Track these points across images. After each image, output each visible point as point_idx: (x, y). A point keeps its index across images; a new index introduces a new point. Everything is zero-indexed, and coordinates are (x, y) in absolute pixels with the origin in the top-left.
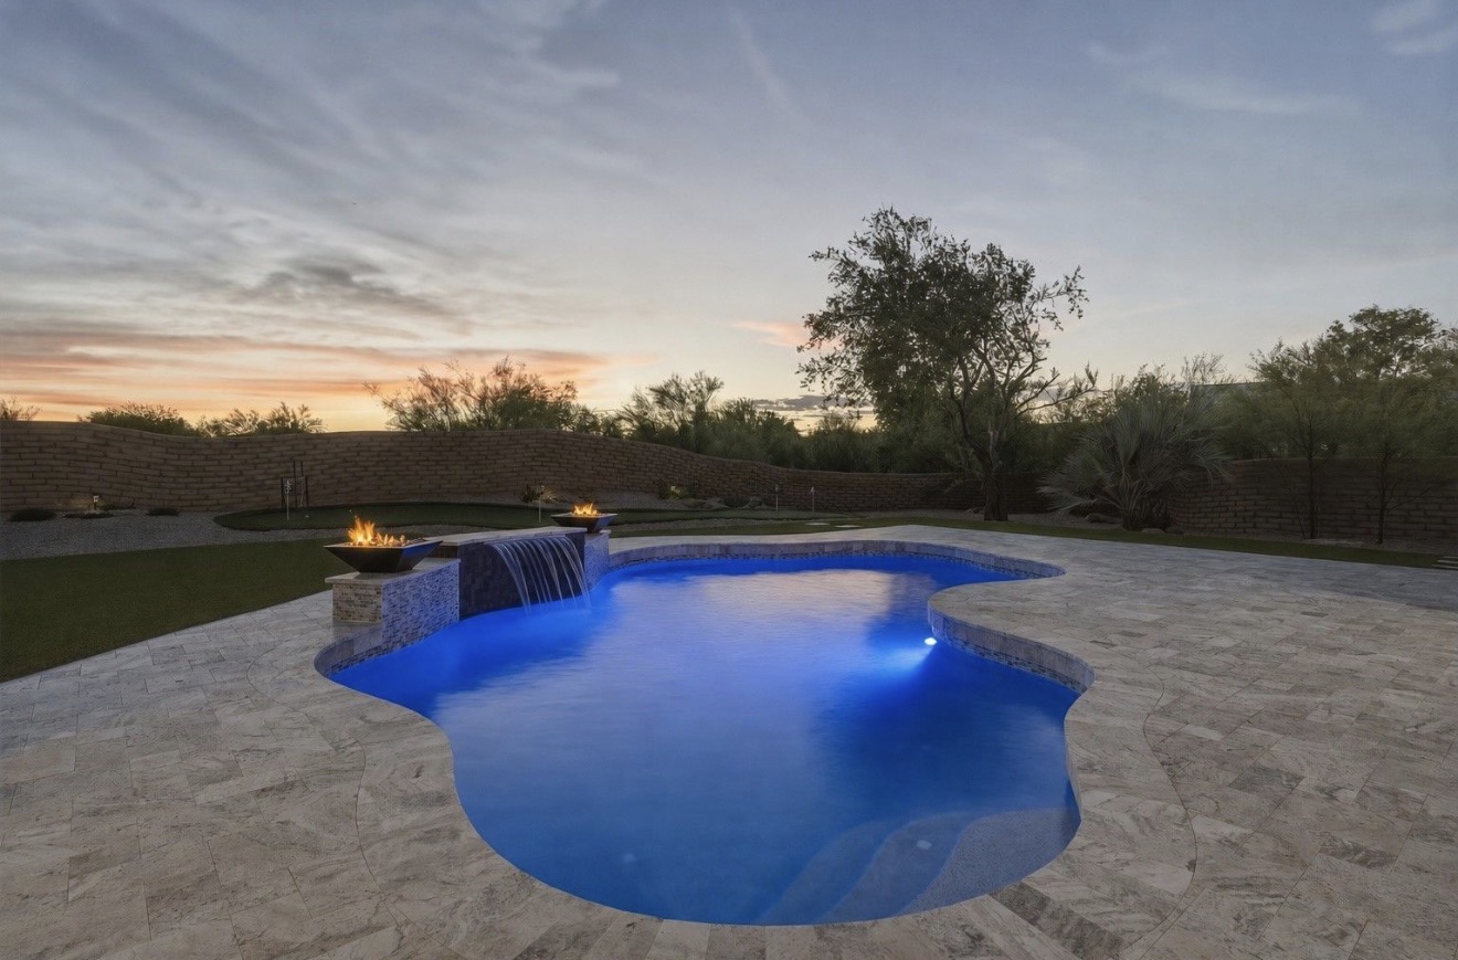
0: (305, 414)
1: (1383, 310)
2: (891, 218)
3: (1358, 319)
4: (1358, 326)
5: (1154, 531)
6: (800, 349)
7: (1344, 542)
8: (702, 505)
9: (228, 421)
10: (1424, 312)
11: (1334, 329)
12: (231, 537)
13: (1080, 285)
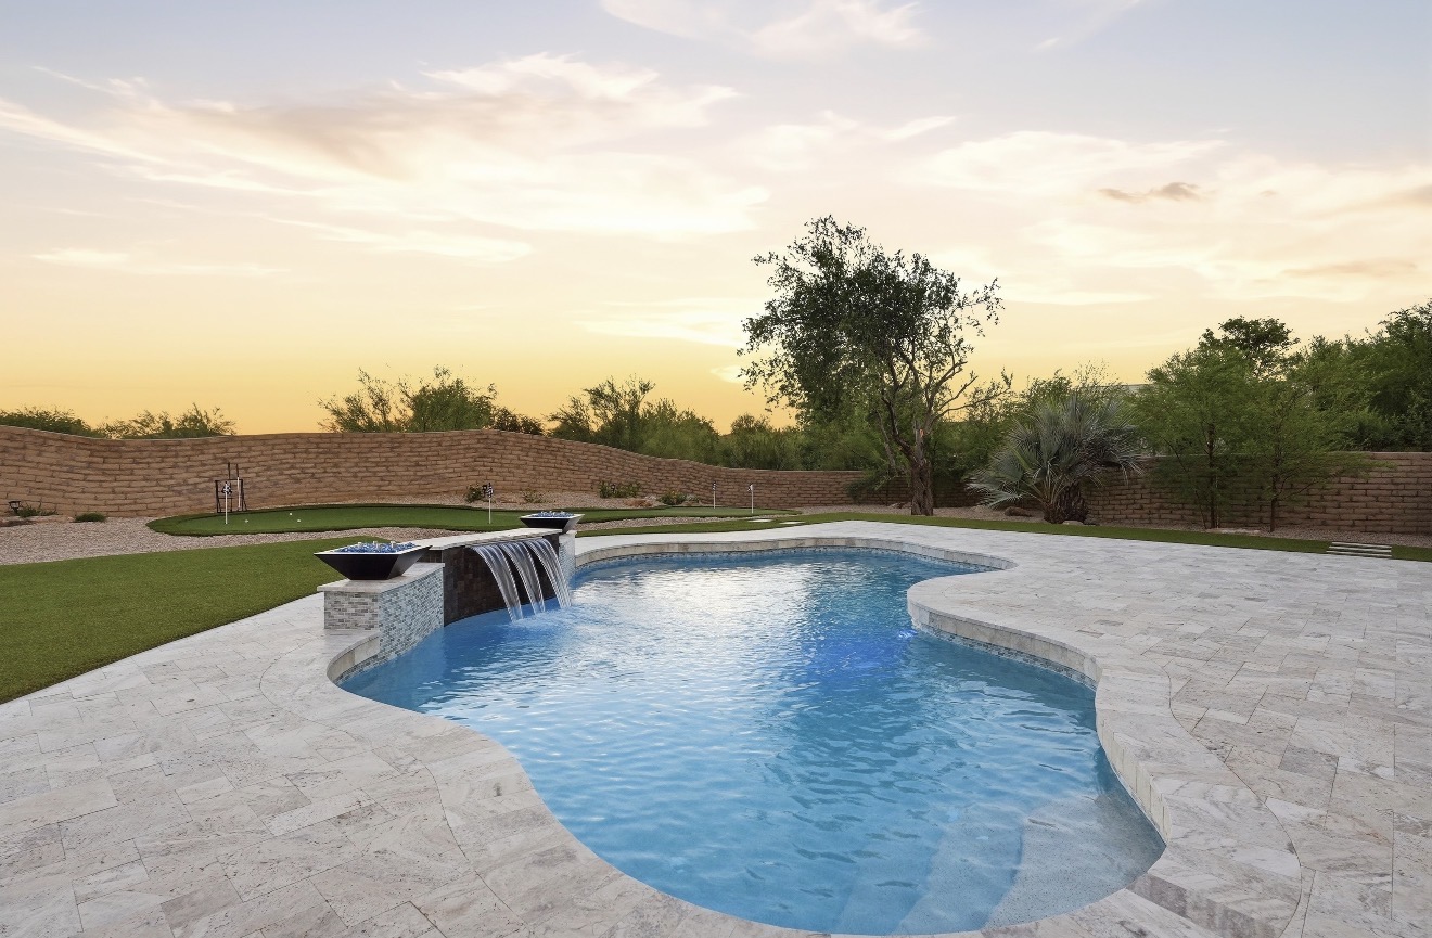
0: (218, 413)
1: (1248, 320)
2: (829, 225)
3: (1227, 327)
4: (1227, 333)
5: (1075, 523)
6: (739, 352)
7: (1241, 531)
8: (641, 503)
9: (136, 421)
10: (1280, 322)
11: (1205, 336)
12: (167, 543)
13: (997, 293)
